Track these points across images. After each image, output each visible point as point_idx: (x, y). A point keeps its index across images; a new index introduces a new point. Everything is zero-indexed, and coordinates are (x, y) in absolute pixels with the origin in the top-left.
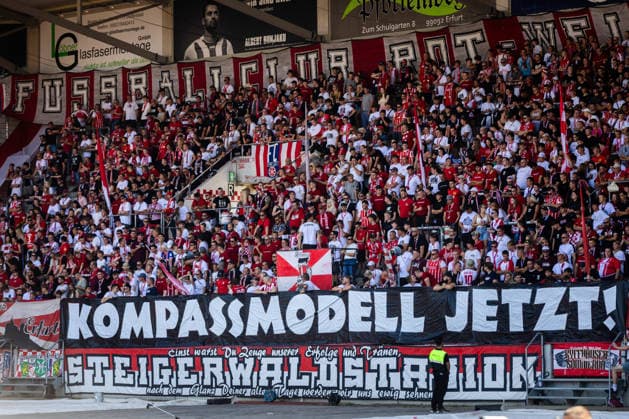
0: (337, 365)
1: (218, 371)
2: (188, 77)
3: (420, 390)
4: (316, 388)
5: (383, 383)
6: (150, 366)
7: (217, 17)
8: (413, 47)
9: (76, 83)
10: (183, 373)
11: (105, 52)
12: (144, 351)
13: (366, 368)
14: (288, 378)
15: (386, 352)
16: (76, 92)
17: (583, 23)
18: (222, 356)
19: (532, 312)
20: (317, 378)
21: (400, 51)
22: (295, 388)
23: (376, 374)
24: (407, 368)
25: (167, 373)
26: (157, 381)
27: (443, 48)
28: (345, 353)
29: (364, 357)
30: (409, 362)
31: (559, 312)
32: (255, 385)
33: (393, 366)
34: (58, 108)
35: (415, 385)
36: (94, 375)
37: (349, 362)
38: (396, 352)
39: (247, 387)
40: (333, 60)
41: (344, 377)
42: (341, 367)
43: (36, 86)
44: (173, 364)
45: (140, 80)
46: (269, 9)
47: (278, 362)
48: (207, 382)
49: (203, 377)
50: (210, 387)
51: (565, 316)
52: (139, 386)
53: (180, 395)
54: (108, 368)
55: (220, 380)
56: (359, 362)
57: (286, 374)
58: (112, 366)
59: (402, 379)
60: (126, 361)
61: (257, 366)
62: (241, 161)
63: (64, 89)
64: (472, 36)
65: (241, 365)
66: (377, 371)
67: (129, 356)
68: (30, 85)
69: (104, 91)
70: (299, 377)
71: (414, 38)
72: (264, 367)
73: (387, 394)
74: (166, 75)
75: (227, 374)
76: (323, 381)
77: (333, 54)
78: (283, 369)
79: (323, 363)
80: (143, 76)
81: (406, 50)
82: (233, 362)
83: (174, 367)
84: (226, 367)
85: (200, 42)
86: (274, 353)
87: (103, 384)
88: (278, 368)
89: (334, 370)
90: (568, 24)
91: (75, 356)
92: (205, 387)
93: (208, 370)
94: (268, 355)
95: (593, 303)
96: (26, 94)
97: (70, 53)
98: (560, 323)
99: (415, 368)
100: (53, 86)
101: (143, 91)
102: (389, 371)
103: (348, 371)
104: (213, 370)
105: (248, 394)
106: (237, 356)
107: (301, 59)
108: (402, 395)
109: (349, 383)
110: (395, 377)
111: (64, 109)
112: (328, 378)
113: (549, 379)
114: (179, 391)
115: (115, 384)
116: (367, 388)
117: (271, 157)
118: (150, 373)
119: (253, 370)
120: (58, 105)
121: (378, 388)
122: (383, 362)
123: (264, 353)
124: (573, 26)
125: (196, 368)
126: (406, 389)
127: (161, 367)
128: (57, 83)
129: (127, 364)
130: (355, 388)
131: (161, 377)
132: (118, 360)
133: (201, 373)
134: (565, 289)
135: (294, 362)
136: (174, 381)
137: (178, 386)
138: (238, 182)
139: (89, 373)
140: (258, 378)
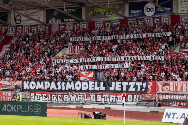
0: (95, 96)
1: (67, 98)
2: (47, 28)
3: (114, 102)
4: (90, 101)
5: (106, 100)
6: (51, 96)
7: (57, 14)
8: (102, 24)
9: (18, 28)
10: (59, 98)
11: (28, 20)
12: (50, 93)
13: (102, 97)
14: (84, 99)
15: (106, 94)
16: (18, 30)
17: (143, 21)
18: (69, 95)
19: (128, 87)
20: (91, 99)
21: (99, 25)
22: (86, 101)
23: (104, 99)
24: (111, 98)
25: (55, 98)
26: (53, 100)
27: (109, 25)
28: (97, 94)
29: (101, 95)
30: (111, 96)
31: (134, 87)
32: (76, 101)
33: (108, 97)
34: (13, 34)
35: (113, 101)
36: (37, 98)
37: (98, 96)
38: (108, 94)
39: (74, 101)
40: (83, 26)
41: (97, 99)
42: (96, 97)
43: (8, 28)
44: (57, 96)
45: (35, 28)
46: (70, 13)
47: (82, 96)
48: (65, 100)
49: (64, 99)
50: (66, 101)
51: (135, 88)
52: (48, 100)
53: (58, 103)
54: (41, 96)
55: (68, 100)
56: (100, 96)
57: (84, 98)
58: (42, 96)
59: (110, 100)
60: (45, 95)
61: (77, 96)
62: (65, 49)
63: (15, 29)
64: (117, 23)
65: (73, 97)
66: (104, 98)
67: (46, 94)
68: (6, 28)
69: (25, 30)
70: (87, 99)
71: (102, 22)
72: (78, 97)
73: (106, 103)
74: (41, 27)
75: (70, 98)
76: (92, 100)
77: (83, 25)
78: (83, 97)
79: (92, 96)
80: (35, 27)
81: (100, 25)
82: (71, 96)
83: (57, 97)
84: (69, 97)
85: (53, 19)
86: (81, 94)
87: (39, 100)
88: (82, 97)
89: (94, 97)
90: (139, 21)
91: (33, 93)
92: (64, 101)
93: (65, 98)
94: (79, 94)
95: (141, 86)
96: (5, 30)
97: (19, 20)
98: (134, 89)
99: (113, 97)
100: (12, 28)
101: (35, 31)
102: (107, 98)
103: (98, 98)
104: (66, 97)
105: (75, 103)
106: (72, 94)
107: (75, 25)
108: (110, 103)
109: (98, 100)
110: (108, 99)
111: (14, 34)
112: (93, 99)
113: (141, 100)
114: (58, 102)
115: (42, 100)
116: (102, 101)
117: (73, 49)
118: (51, 98)
119: (76, 97)
120: (13, 33)
121: (104, 101)
122: (106, 96)
123: (78, 94)
124: (141, 22)
125: (62, 97)
126: (111, 102)
127: (54, 97)
128: (13, 28)
129: (45, 96)
130: (99, 101)
131: (54, 99)
132: (43, 95)
133: (63, 98)
134: (135, 83)
135: (85, 95)
136: (57, 100)
137: (58, 101)
138: (65, 54)
139: (36, 97)
140: (77, 99)
